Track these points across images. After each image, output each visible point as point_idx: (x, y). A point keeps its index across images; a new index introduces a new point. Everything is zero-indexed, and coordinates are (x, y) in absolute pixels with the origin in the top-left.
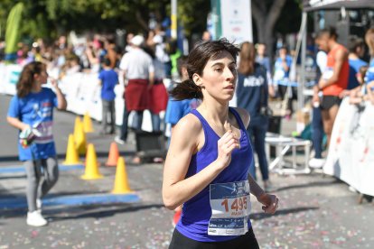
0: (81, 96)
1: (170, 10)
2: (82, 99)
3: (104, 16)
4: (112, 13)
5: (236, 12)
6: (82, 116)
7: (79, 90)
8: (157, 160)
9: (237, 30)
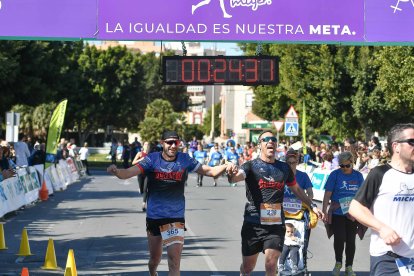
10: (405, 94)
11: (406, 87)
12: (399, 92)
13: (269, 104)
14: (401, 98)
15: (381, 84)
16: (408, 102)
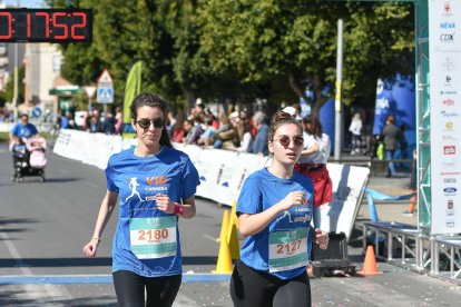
0: (223, 181)
1: (334, 74)
2: (226, 184)
3: (247, 80)
4: (258, 77)
5: (448, 79)
6: (229, 207)
7: (221, 171)
8: (336, 272)
9: (449, 102)
10: (233, 55)
11: (234, 47)
12: (227, 53)
13: (80, 67)
14: (229, 60)
15: (206, 44)
16: (235, 65)
